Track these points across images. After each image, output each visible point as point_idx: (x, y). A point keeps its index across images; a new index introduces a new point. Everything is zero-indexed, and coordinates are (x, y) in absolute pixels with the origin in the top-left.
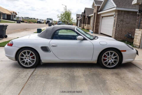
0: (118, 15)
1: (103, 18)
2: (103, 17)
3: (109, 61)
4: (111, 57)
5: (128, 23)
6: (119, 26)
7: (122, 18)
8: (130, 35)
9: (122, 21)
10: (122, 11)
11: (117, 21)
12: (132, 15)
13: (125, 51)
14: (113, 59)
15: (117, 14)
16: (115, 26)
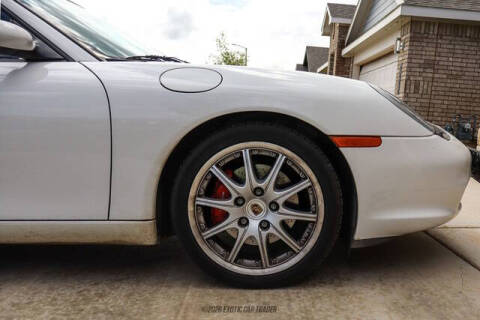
0: (412, 39)
1: (364, 70)
2: (361, 67)
3: (243, 222)
4: (258, 192)
5: (457, 77)
6: (417, 87)
7: (429, 52)
8: (468, 126)
9: (430, 65)
10: (429, 22)
11: (409, 69)
12: (472, 39)
13: (374, 141)
14: (274, 206)
15: (408, 35)
16: (402, 90)
